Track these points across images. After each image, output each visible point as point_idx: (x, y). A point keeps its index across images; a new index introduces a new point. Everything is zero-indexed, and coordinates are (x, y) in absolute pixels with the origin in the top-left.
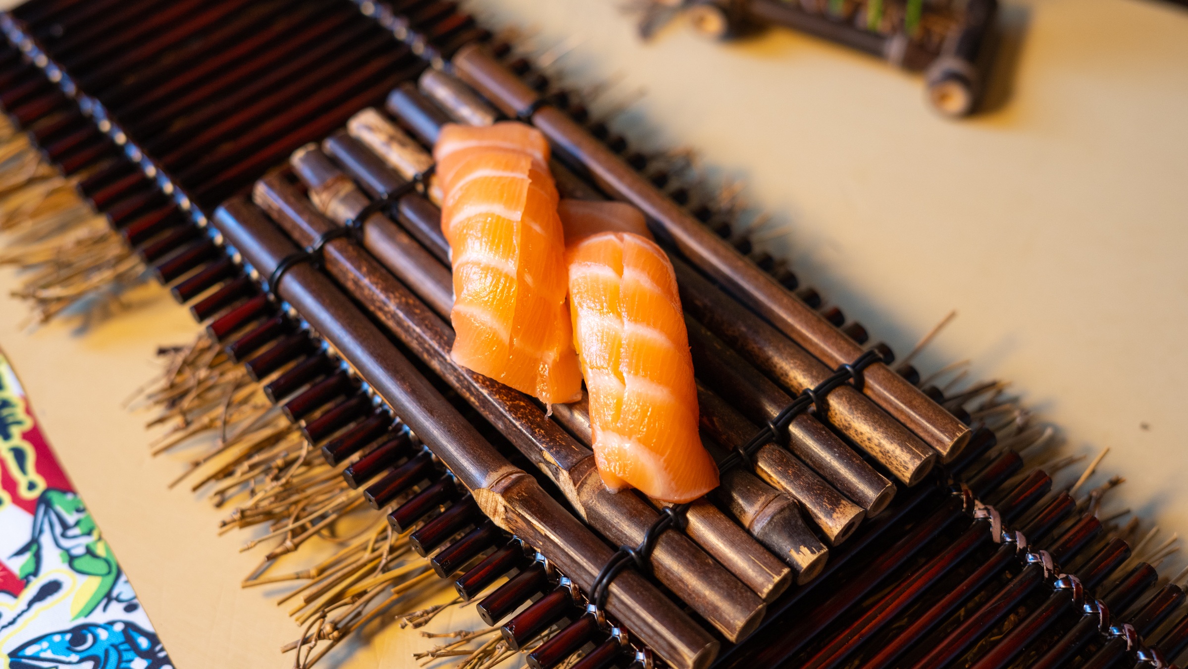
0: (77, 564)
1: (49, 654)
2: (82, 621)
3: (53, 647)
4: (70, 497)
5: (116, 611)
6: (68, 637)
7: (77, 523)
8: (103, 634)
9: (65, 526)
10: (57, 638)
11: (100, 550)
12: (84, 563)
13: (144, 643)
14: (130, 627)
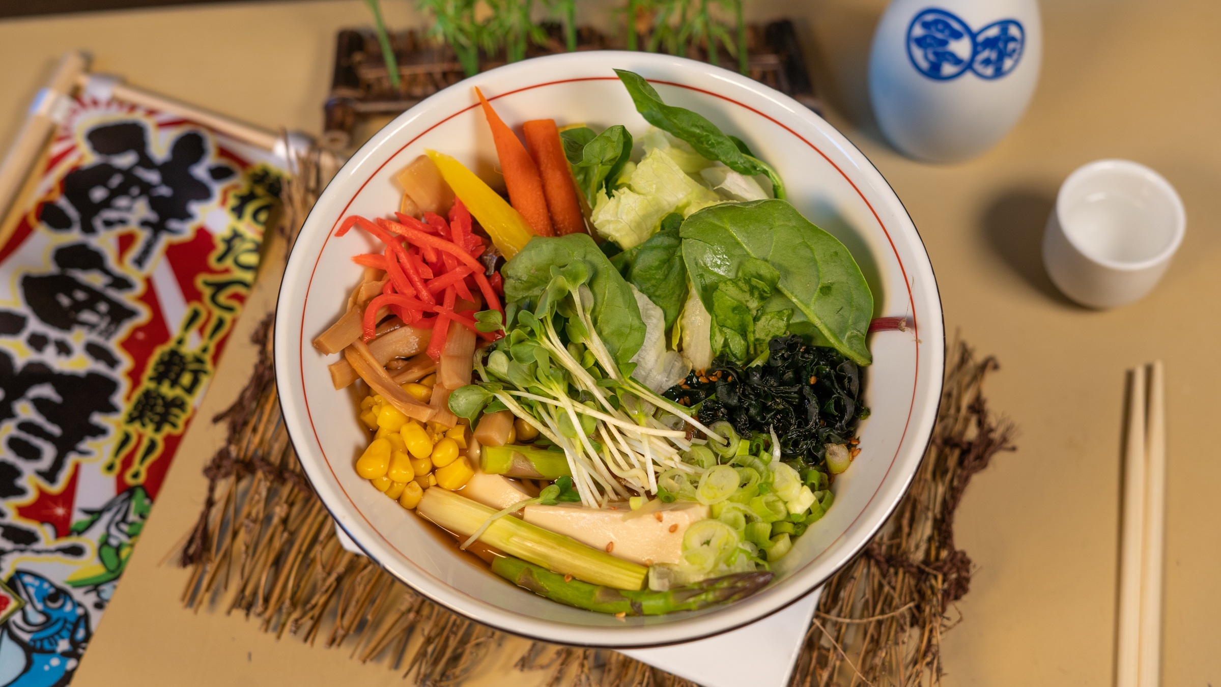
0: (105, 550)
1: (32, 591)
2: (68, 588)
3: (39, 589)
4: (147, 502)
5: (89, 600)
6: (52, 590)
7: (131, 524)
8: (68, 607)
9: (124, 520)
10: (46, 585)
11: (124, 553)
12: (108, 553)
13: (81, 634)
14: (86, 617)
